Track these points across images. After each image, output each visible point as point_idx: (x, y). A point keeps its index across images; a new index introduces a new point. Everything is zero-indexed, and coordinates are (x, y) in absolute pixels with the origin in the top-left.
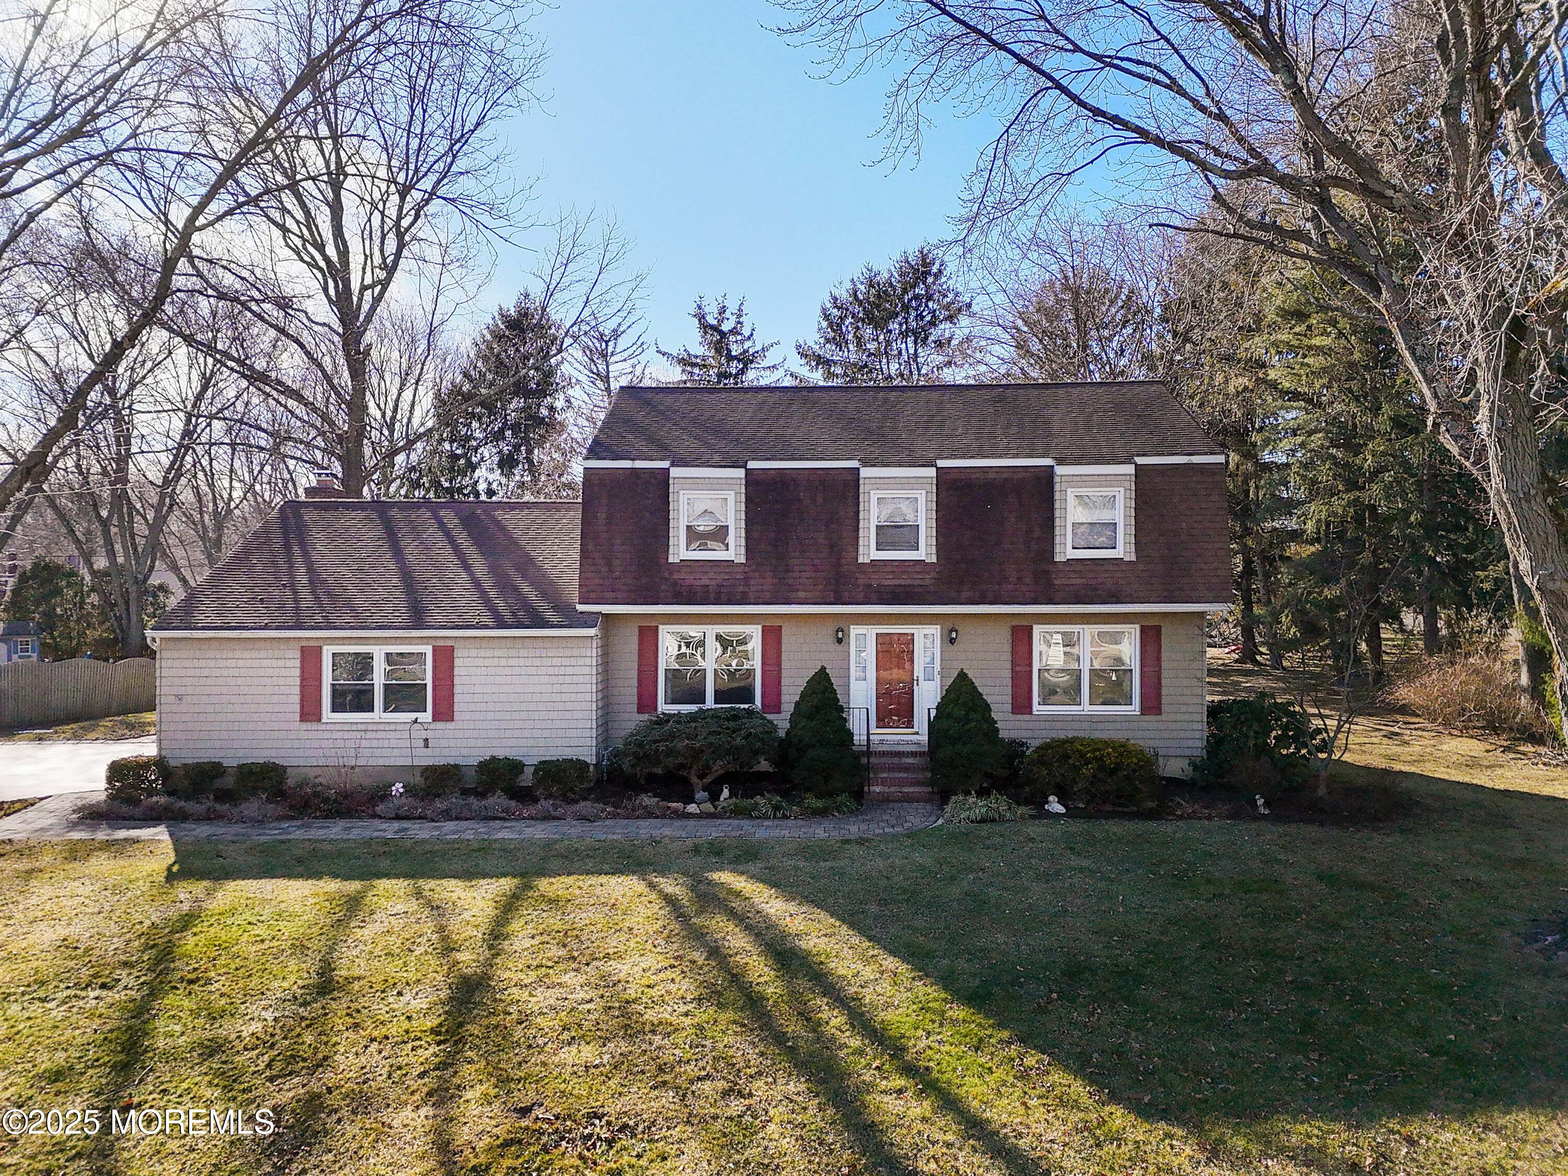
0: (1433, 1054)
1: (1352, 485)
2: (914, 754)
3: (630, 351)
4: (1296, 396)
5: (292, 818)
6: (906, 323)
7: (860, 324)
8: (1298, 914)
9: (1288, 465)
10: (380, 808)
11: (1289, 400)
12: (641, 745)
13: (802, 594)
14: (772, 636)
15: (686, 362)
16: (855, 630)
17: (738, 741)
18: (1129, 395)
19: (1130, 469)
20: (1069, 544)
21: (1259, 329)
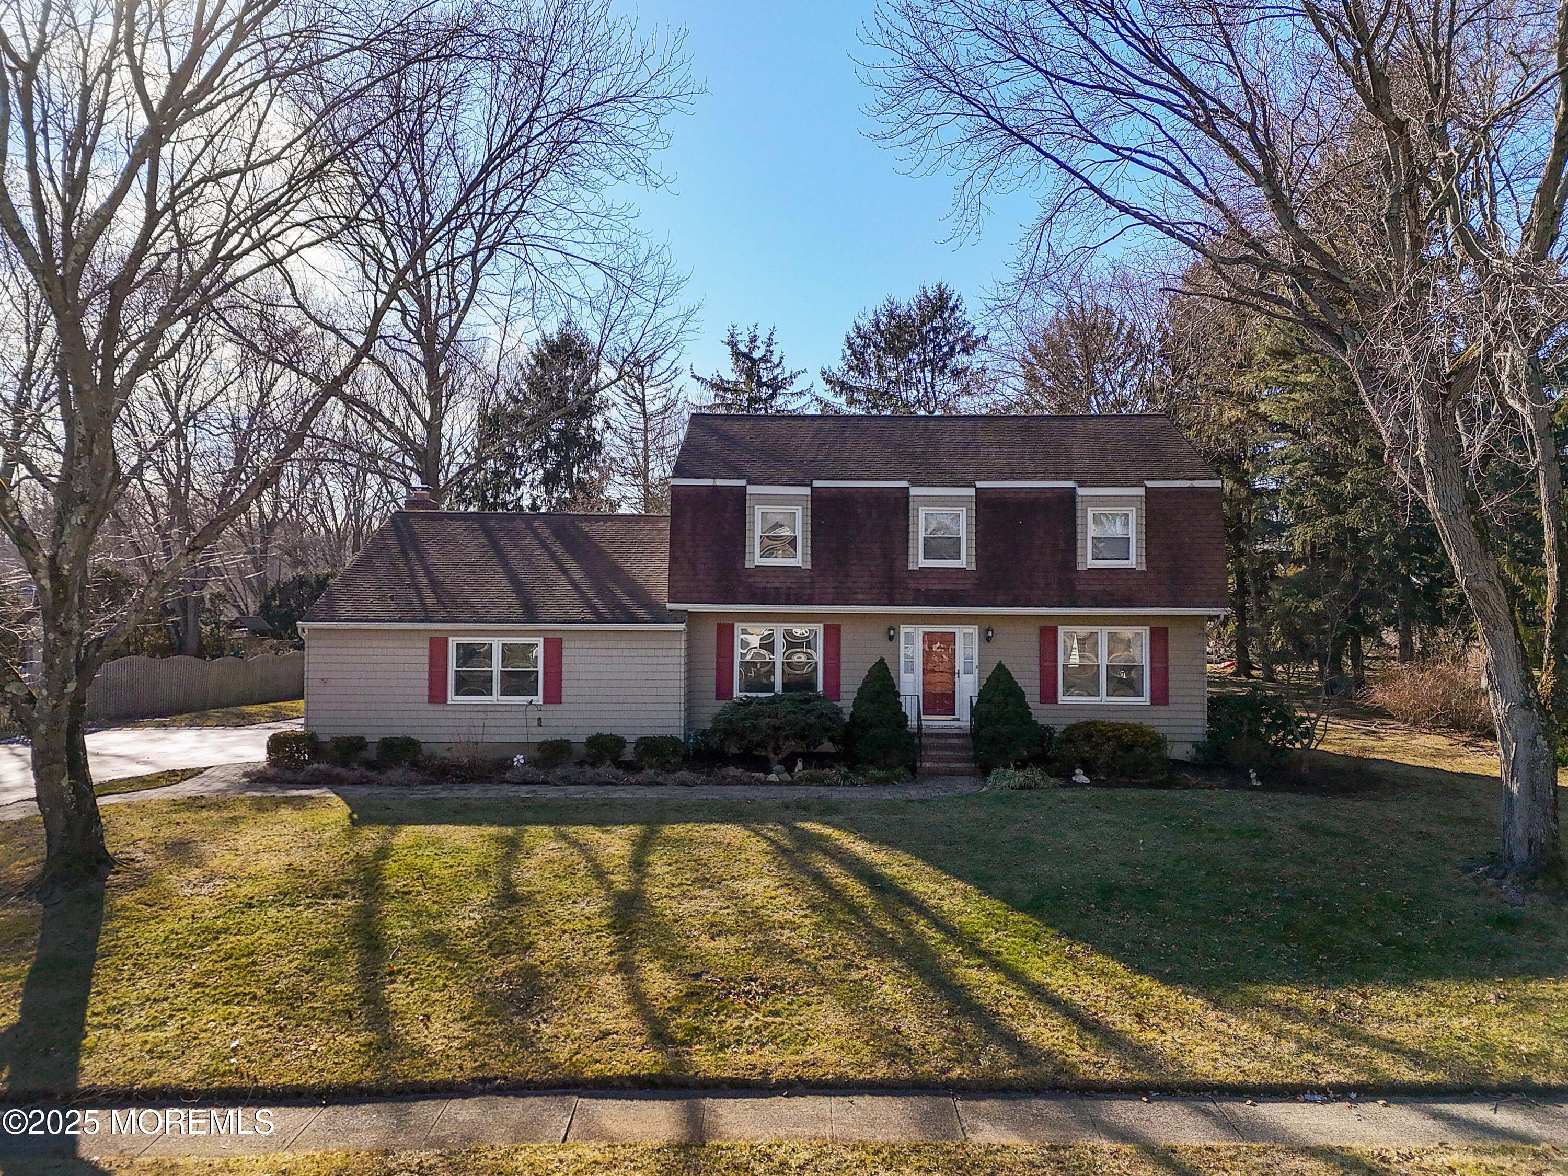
0: (1385, 944)
1: (1335, 510)
2: (957, 736)
3: (664, 376)
4: (1284, 427)
5: (432, 783)
6: (924, 353)
7: (881, 353)
8: (1283, 853)
9: (1276, 492)
10: (508, 775)
11: (1278, 431)
12: (730, 722)
13: (860, 597)
14: (833, 633)
15: (719, 386)
16: (904, 629)
17: (812, 719)
18: (1138, 427)
19: (1140, 491)
20: (1089, 556)
21: (1250, 366)
